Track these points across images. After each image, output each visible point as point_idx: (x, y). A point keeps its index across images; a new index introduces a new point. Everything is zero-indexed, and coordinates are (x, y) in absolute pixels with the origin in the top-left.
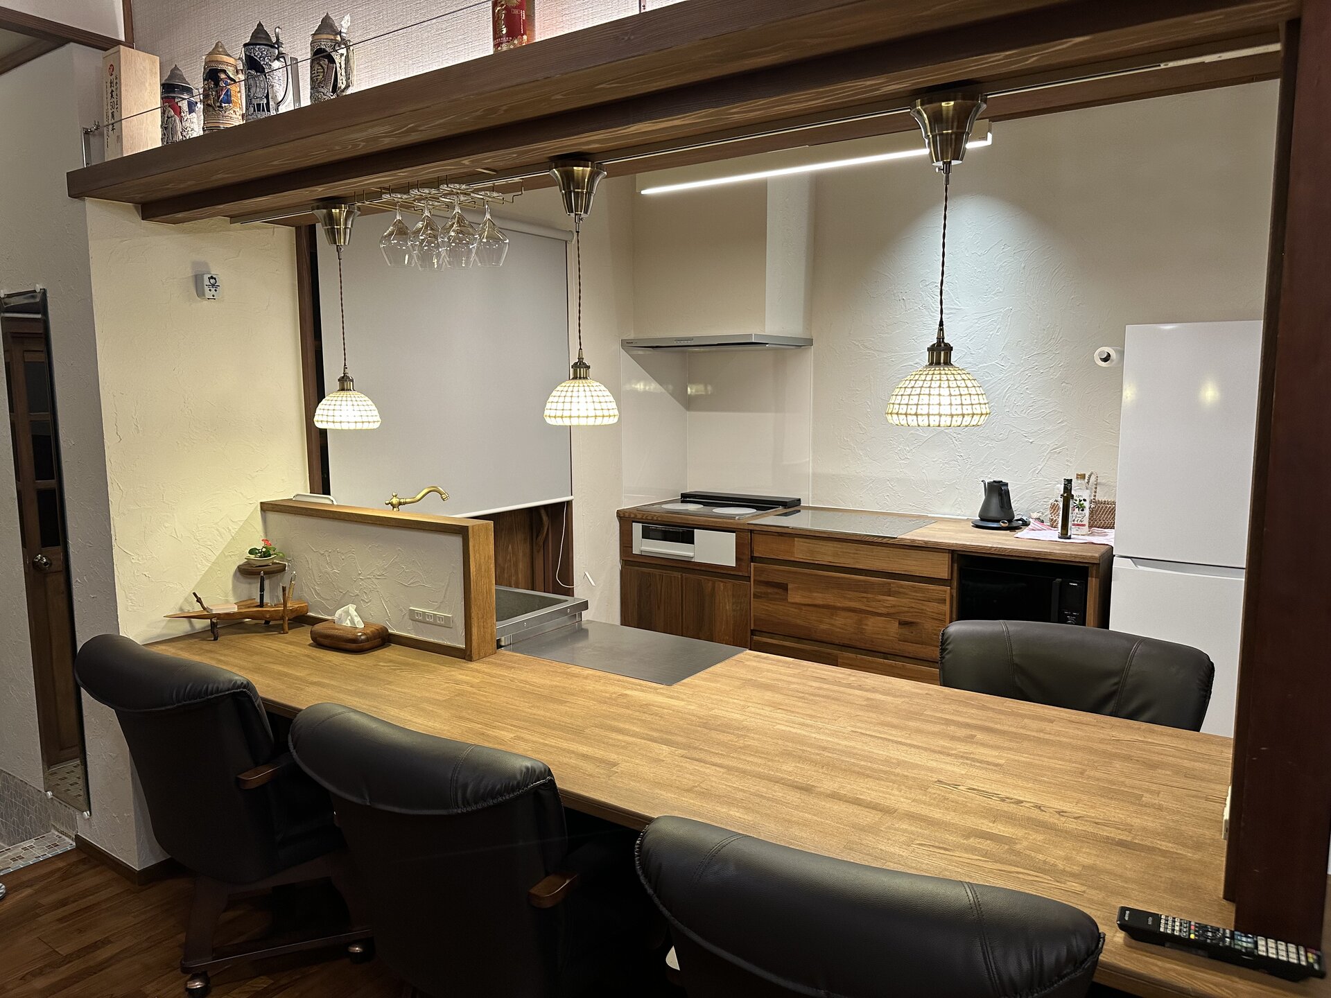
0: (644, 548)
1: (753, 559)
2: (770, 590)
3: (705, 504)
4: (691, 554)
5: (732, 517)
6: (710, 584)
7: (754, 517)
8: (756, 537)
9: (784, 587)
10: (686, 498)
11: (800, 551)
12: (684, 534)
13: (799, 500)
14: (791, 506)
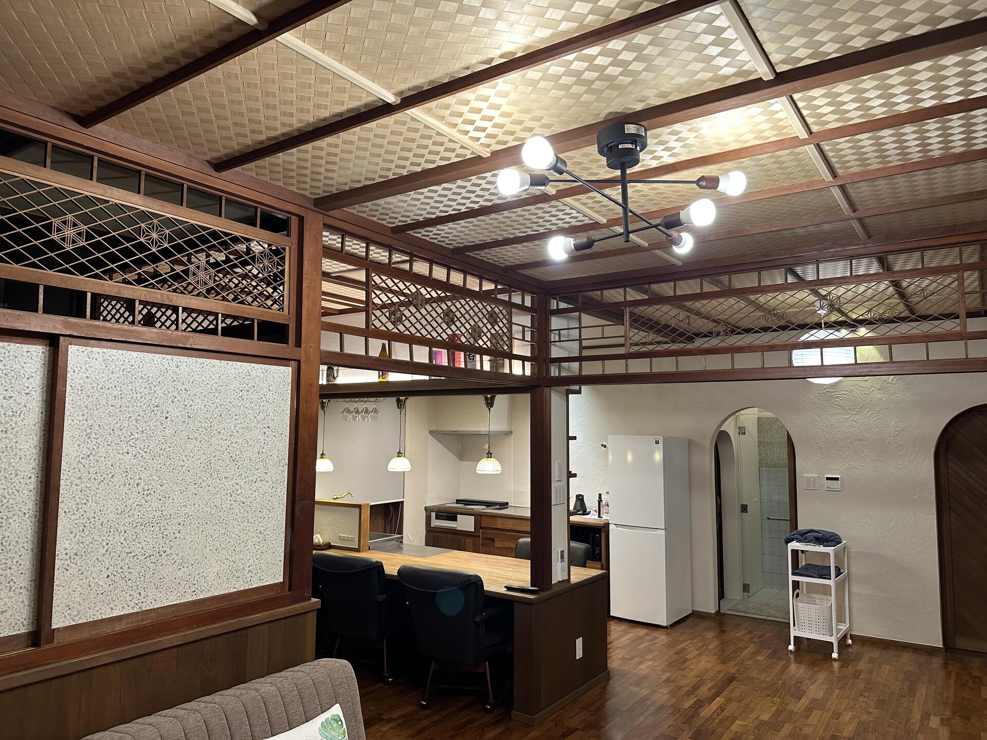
0: (436, 524)
1: (481, 528)
2: (488, 542)
3: (465, 504)
4: (456, 526)
5: (473, 509)
6: (463, 540)
7: (484, 509)
8: (483, 518)
9: (493, 540)
10: (458, 501)
11: (499, 524)
12: (452, 516)
13: (508, 503)
14: (504, 505)
